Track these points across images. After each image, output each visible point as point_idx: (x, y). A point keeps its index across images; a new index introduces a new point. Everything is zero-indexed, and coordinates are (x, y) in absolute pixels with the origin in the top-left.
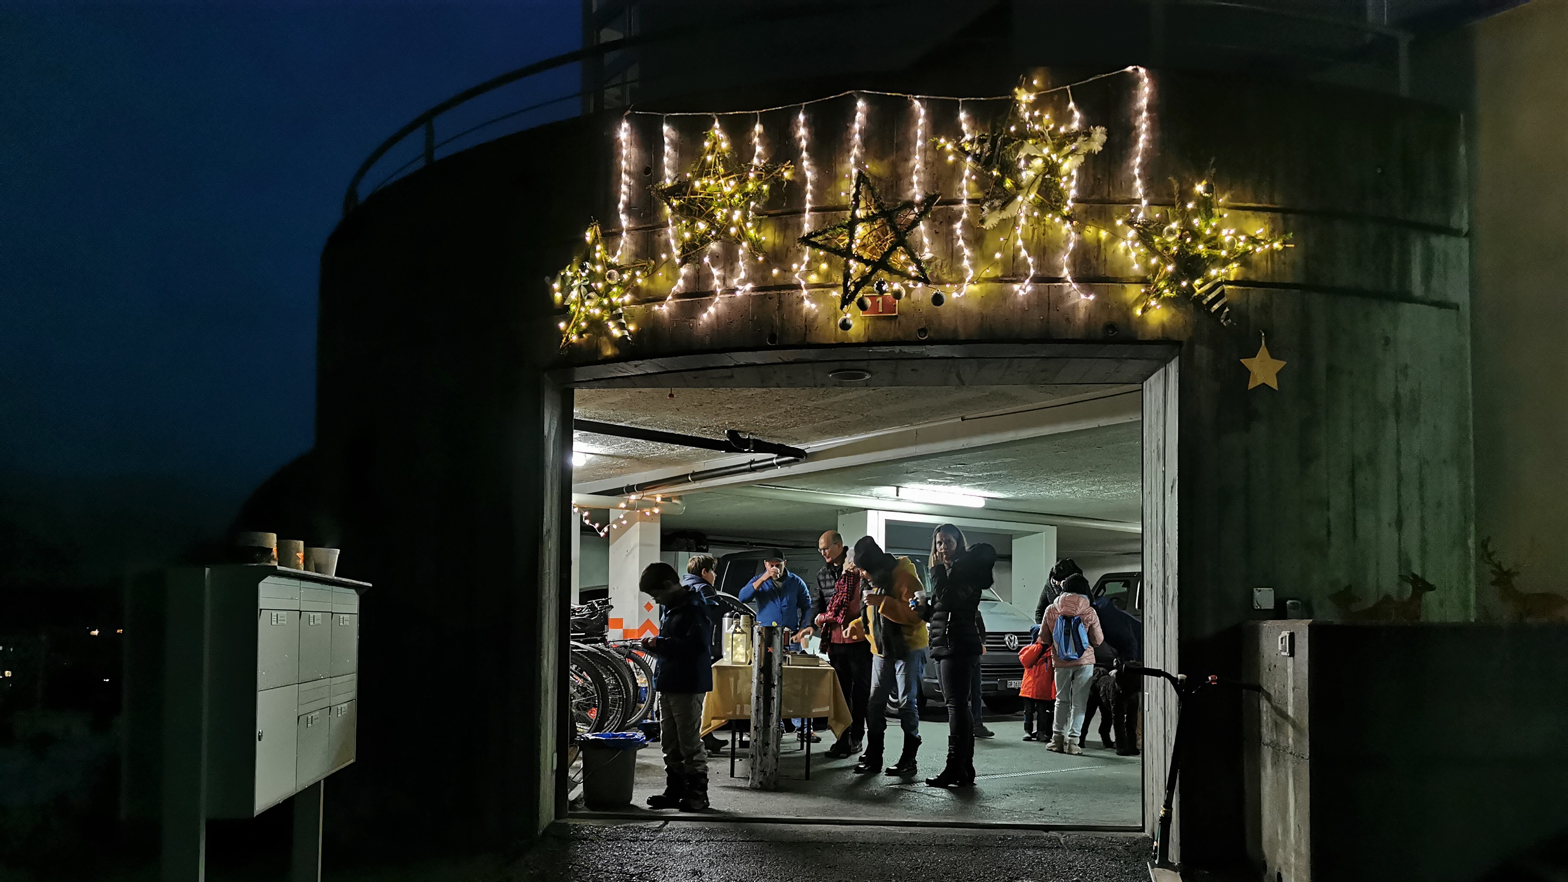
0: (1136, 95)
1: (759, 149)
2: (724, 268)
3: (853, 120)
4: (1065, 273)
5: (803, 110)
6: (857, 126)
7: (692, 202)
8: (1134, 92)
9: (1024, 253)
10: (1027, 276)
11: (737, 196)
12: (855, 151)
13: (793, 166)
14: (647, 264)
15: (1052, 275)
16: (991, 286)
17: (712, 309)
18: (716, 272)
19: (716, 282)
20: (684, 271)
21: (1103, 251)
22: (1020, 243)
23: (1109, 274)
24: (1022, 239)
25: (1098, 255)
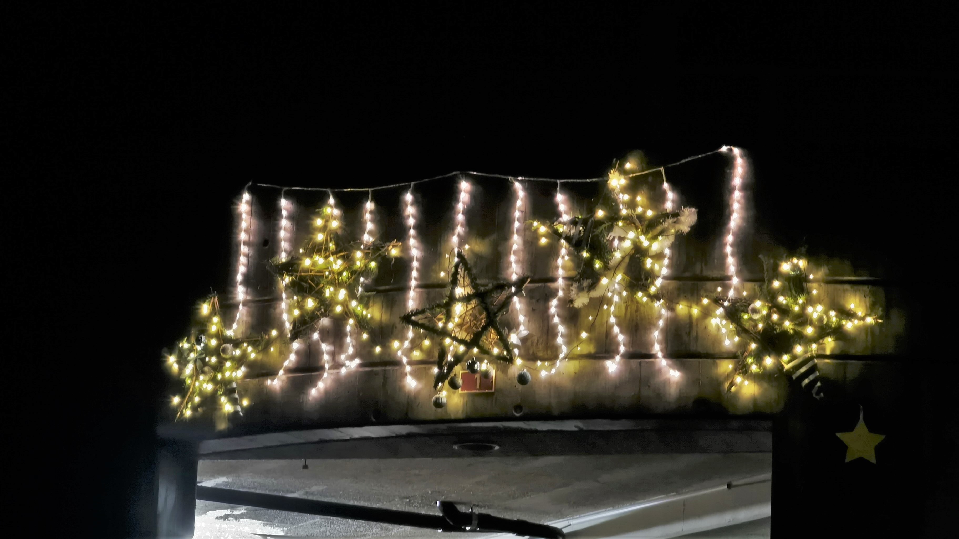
0: (731, 174)
1: (370, 226)
2: (334, 343)
3: (457, 200)
4: (657, 349)
5: (411, 189)
6: (460, 206)
7: (302, 279)
8: (728, 171)
9: (616, 330)
10: (618, 353)
11: (345, 274)
12: (459, 230)
13: (401, 243)
14: (260, 338)
15: (644, 351)
16: (585, 362)
17: (321, 385)
18: (325, 347)
19: (326, 357)
20: (296, 345)
21: (695, 328)
22: (612, 320)
23: (700, 350)
24: (615, 316)
25: (690, 333)
